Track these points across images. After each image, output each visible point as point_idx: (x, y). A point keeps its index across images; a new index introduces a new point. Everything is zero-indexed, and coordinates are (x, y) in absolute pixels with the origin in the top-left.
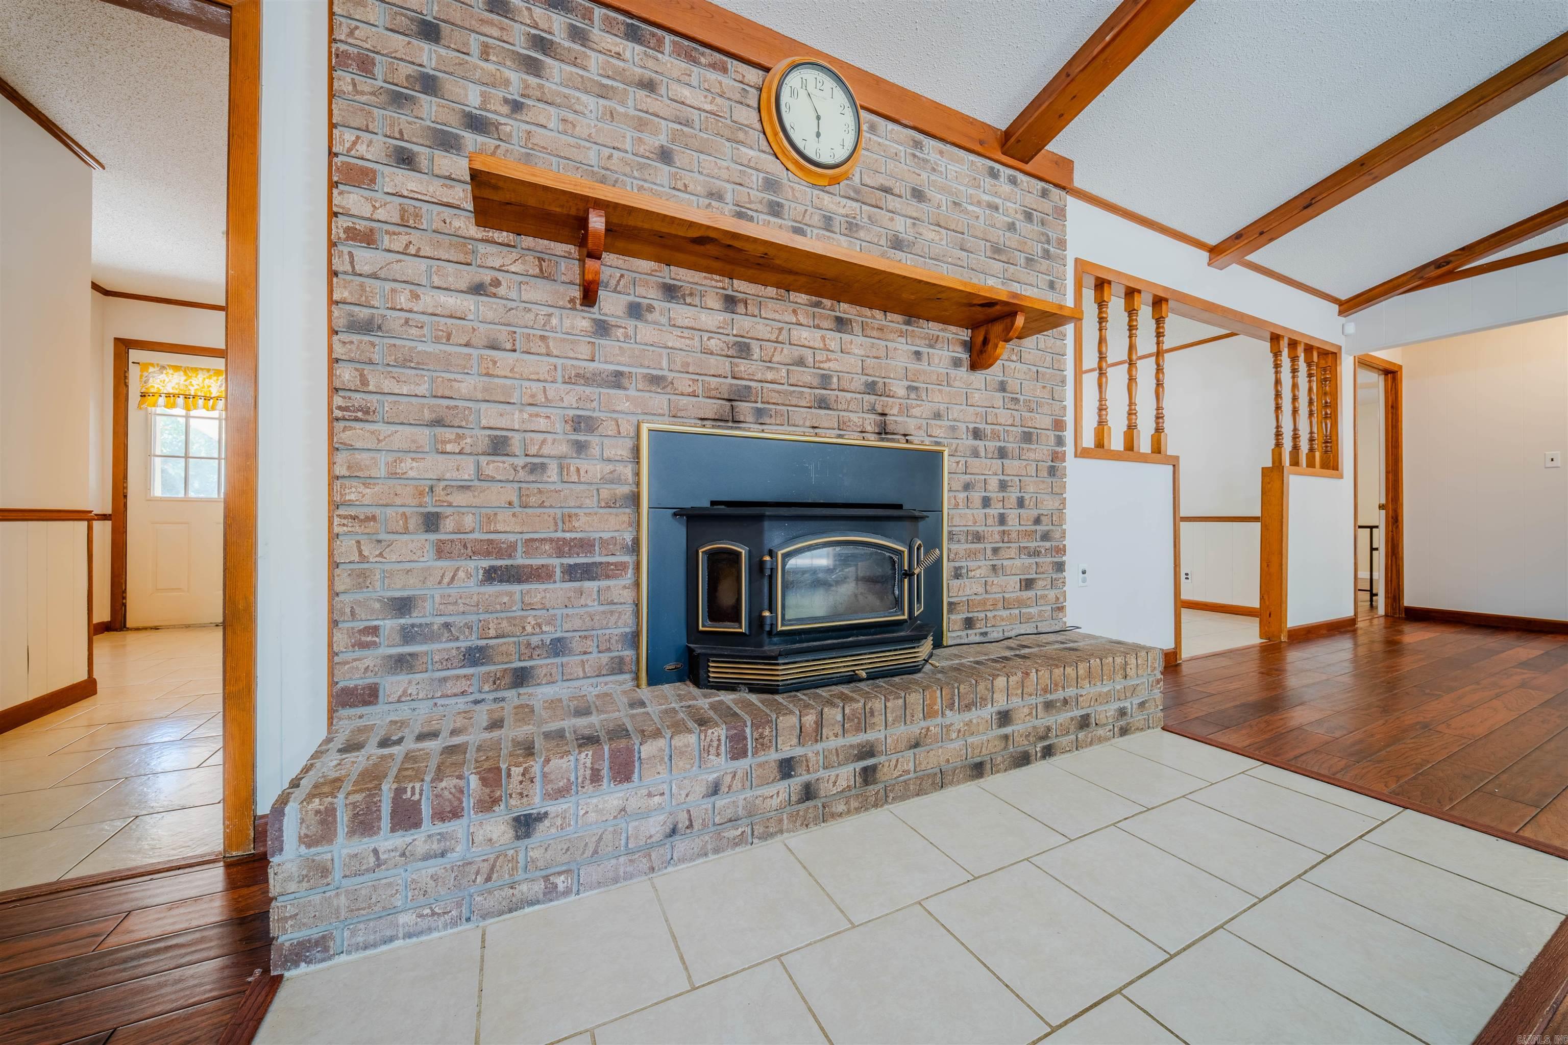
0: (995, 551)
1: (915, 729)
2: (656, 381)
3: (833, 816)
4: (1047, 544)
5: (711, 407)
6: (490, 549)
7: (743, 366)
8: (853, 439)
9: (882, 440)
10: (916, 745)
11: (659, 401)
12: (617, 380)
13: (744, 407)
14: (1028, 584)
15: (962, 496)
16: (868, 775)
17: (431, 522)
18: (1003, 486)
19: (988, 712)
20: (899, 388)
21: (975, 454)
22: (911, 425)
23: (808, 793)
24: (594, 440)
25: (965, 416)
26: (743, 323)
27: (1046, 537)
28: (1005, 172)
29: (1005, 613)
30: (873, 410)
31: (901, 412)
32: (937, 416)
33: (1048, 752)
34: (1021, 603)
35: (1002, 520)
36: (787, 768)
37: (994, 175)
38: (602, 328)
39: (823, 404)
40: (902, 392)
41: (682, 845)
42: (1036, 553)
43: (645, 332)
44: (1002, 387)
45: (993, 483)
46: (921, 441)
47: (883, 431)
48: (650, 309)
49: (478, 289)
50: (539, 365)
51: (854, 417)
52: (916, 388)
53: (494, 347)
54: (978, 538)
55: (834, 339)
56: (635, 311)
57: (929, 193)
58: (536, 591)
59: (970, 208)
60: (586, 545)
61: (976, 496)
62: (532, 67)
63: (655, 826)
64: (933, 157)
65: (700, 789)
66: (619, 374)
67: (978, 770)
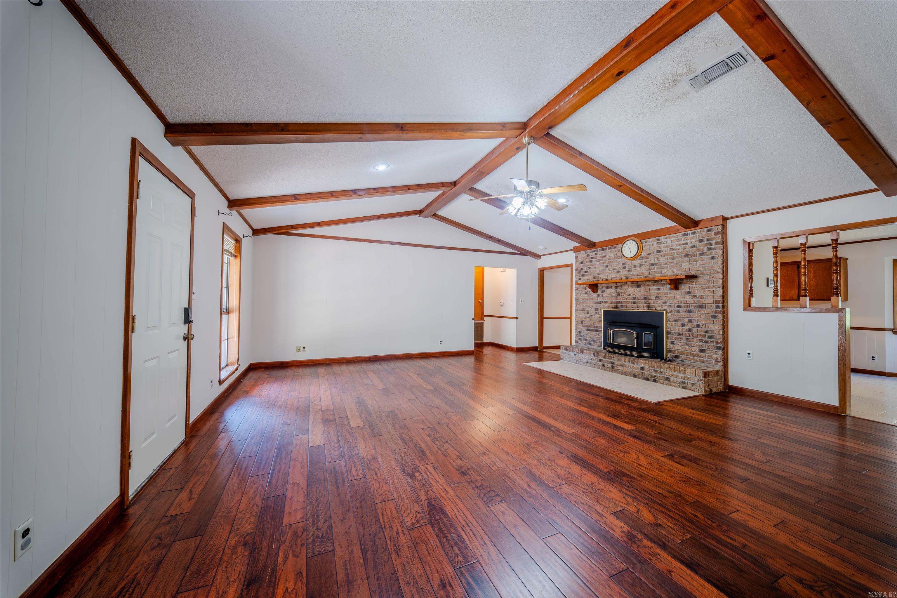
0: (687, 339)
1: (622, 363)
2: (605, 302)
3: (607, 370)
4: (712, 340)
5: (613, 305)
6: (587, 326)
7: (619, 298)
8: (641, 310)
9: (648, 310)
10: (622, 366)
11: (606, 305)
12: (600, 303)
13: (619, 305)
14: (702, 351)
15: (674, 323)
16: (613, 367)
17: (582, 322)
18: (690, 321)
19: (638, 366)
20: (653, 298)
21: (678, 312)
22: (657, 305)
23: (603, 365)
24: (598, 311)
25: (674, 302)
26: (619, 290)
27: (710, 337)
28: (690, 232)
29: (691, 357)
30: (646, 303)
31: (654, 303)
32: (665, 303)
33: (655, 381)
34: (698, 356)
35: (690, 330)
36: (601, 360)
37: (685, 235)
38: (599, 295)
39: (634, 303)
40: (654, 298)
41: (588, 364)
42: (706, 342)
43: (604, 295)
44: (689, 293)
45: (686, 320)
46: (659, 309)
47: (649, 307)
48: (605, 291)
49: (586, 293)
50: (591, 302)
51: (641, 305)
52: (658, 297)
53: (587, 300)
54: (680, 334)
55: (636, 289)
56: (603, 292)
57: (663, 249)
58: (592, 333)
59: (676, 248)
60: (597, 327)
61: (679, 323)
62: (591, 261)
63: (586, 361)
64: (663, 240)
65: (590, 359)
66: (601, 302)
67: (635, 376)
